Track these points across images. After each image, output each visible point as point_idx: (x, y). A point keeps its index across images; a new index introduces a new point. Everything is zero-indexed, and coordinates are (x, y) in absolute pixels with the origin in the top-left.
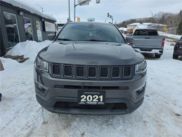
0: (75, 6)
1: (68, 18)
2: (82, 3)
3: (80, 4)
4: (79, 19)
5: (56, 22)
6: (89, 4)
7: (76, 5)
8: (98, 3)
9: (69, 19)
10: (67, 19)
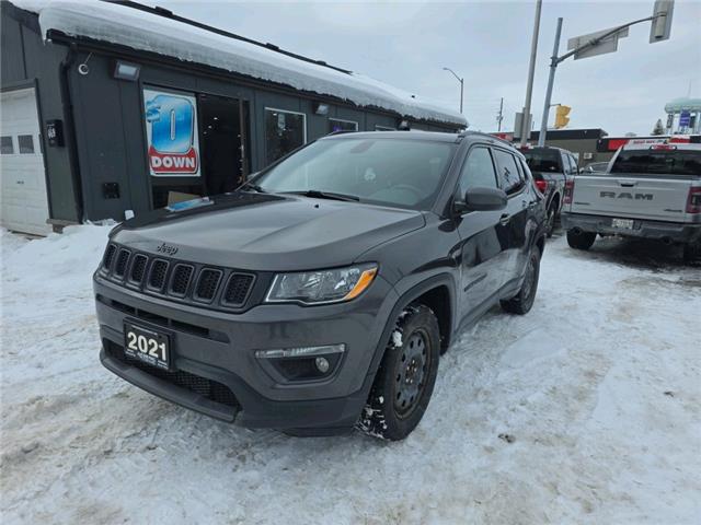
0: (555, 62)
1: (521, 111)
2: (587, 46)
3: (579, 52)
4: (564, 112)
5: (464, 127)
6: (615, 49)
7: (559, 56)
8: (659, 38)
9: (523, 115)
10: (517, 114)
